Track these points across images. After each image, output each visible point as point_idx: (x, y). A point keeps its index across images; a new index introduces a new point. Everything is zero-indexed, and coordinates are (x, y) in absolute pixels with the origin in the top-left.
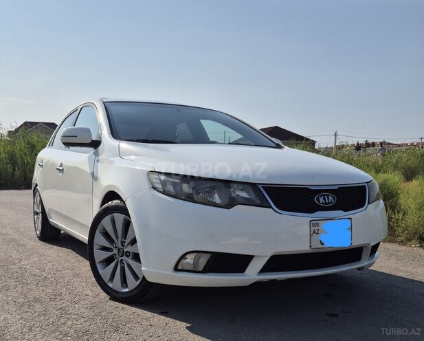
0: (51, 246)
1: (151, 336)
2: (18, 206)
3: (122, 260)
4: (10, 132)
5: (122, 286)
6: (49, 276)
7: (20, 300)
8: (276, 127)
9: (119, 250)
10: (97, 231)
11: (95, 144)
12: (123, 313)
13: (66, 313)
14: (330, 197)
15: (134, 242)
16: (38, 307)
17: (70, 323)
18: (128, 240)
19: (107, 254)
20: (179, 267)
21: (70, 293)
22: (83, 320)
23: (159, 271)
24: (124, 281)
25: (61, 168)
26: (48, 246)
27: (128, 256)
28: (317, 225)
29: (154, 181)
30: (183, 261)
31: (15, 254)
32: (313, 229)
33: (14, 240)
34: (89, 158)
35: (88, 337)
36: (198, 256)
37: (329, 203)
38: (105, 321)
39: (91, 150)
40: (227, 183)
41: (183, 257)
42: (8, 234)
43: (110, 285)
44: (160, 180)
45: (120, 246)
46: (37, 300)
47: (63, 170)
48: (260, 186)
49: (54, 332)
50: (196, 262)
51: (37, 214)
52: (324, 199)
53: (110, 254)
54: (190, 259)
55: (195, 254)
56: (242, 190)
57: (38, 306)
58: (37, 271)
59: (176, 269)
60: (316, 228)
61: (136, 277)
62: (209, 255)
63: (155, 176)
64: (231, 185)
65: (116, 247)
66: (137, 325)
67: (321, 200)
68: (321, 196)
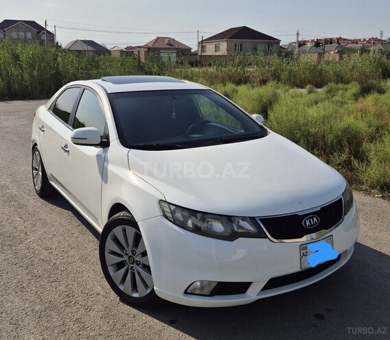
3: (132, 267)
5: (133, 291)
8: (245, 28)
9: (130, 257)
10: (109, 237)
14: (315, 219)
15: (144, 254)
18: (139, 251)
19: (118, 260)
20: (188, 291)
24: (135, 287)
27: (138, 265)
28: (306, 248)
29: (165, 209)
32: (302, 252)
37: (314, 225)
43: (121, 288)
44: (170, 209)
45: (131, 255)
48: (257, 219)
51: (37, 170)
52: (310, 222)
53: (121, 259)
55: (203, 281)
59: (186, 292)
60: (304, 251)
61: (146, 286)
63: (166, 205)
65: (127, 254)
67: (308, 223)
68: (307, 219)
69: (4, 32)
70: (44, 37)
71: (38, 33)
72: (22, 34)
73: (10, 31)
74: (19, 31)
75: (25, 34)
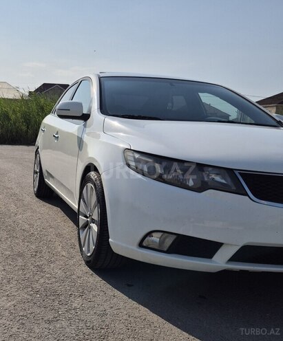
0: (44, 203)
1: (112, 308)
2: (26, 162)
4: (30, 92)
6: (36, 233)
7: (7, 253)
11: (85, 117)
12: (91, 279)
13: (42, 271)
16: (20, 262)
17: (42, 281)
20: (144, 244)
21: (49, 252)
22: (54, 280)
23: (124, 245)
25: (56, 136)
26: (42, 203)
29: (129, 158)
30: (148, 238)
31: (13, 208)
33: (15, 194)
34: (78, 129)
35: (54, 298)
36: (164, 236)
38: (73, 284)
39: (82, 122)
40: (201, 167)
41: (149, 234)
42: (12, 188)
44: (134, 158)
46: (21, 255)
47: (58, 137)
48: (236, 172)
49: (27, 287)
50: (162, 242)
51: (37, 173)
54: (156, 238)
55: (161, 234)
56: (217, 174)
57: (20, 260)
58: (27, 226)
59: (141, 245)
62: (174, 237)
63: (130, 154)
64: (205, 169)
66: (102, 293)
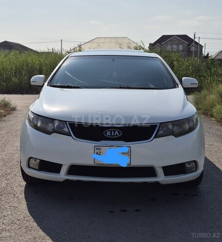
20: (31, 166)
28: (100, 149)
32: (96, 151)
37: (114, 136)
48: (67, 123)
62: (39, 161)
67: (108, 133)
69: (162, 45)
70: (193, 49)
71: (189, 45)
72: (175, 47)
73: (166, 44)
74: (173, 44)
75: (178, 47)
